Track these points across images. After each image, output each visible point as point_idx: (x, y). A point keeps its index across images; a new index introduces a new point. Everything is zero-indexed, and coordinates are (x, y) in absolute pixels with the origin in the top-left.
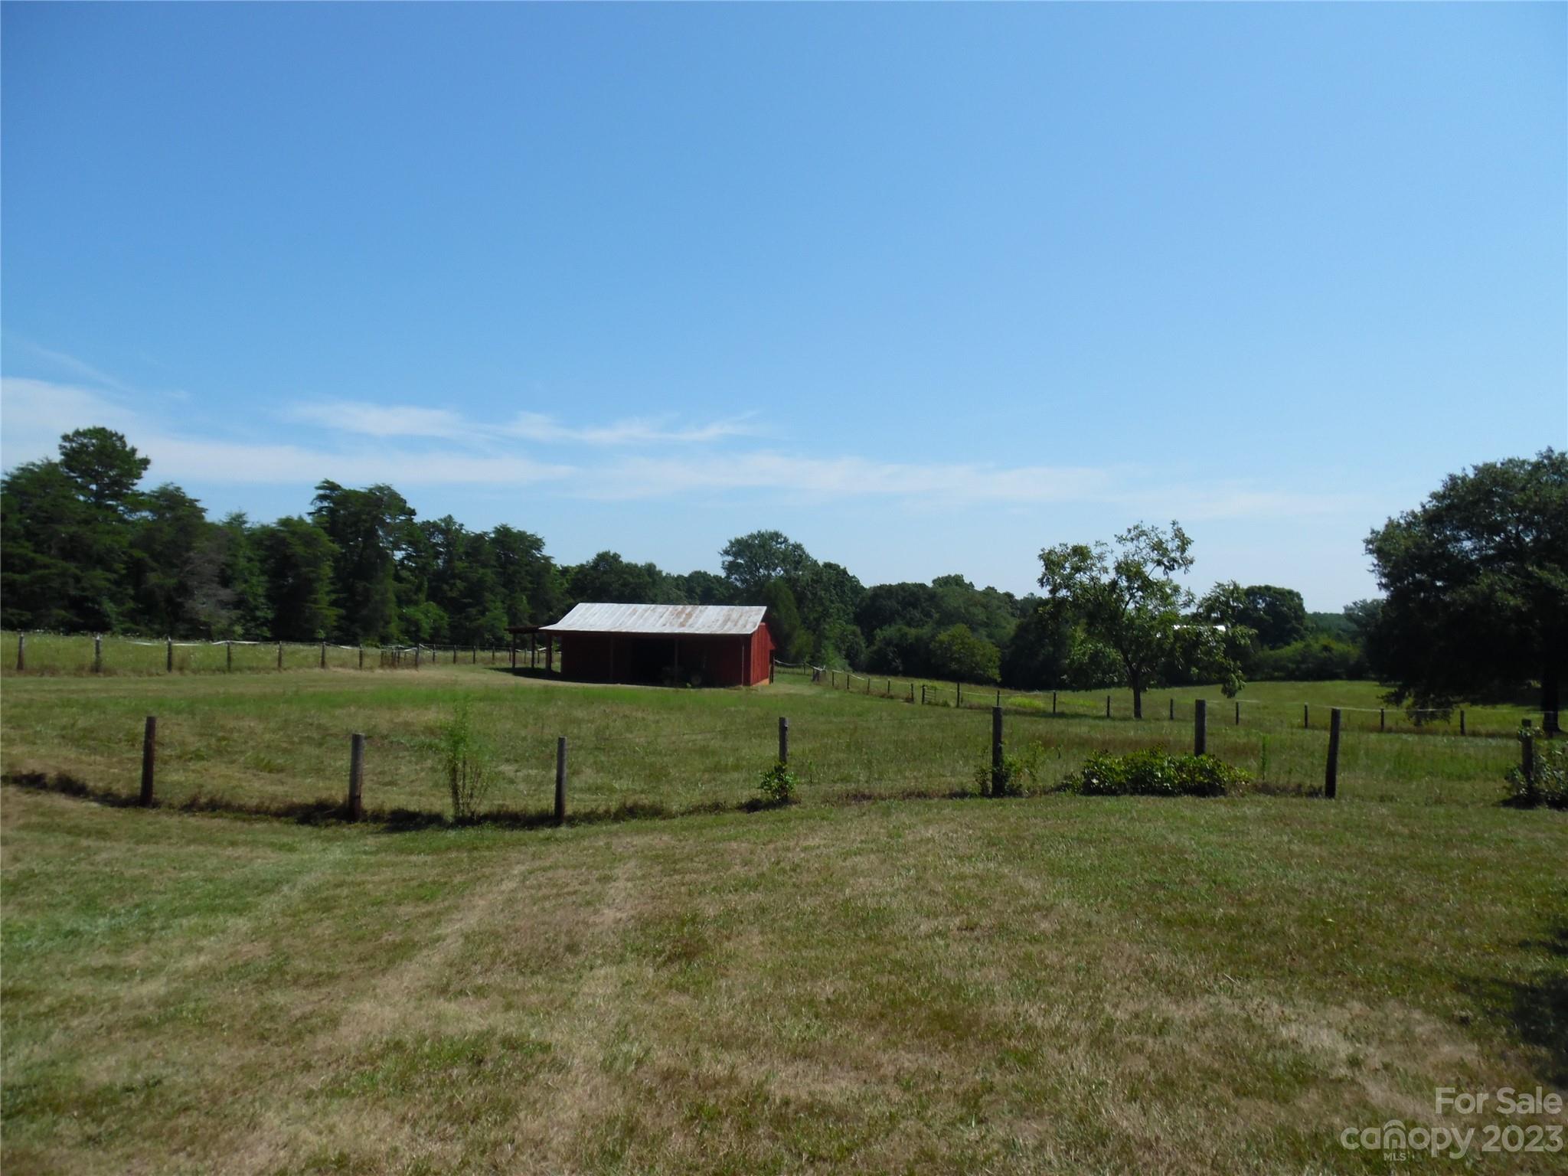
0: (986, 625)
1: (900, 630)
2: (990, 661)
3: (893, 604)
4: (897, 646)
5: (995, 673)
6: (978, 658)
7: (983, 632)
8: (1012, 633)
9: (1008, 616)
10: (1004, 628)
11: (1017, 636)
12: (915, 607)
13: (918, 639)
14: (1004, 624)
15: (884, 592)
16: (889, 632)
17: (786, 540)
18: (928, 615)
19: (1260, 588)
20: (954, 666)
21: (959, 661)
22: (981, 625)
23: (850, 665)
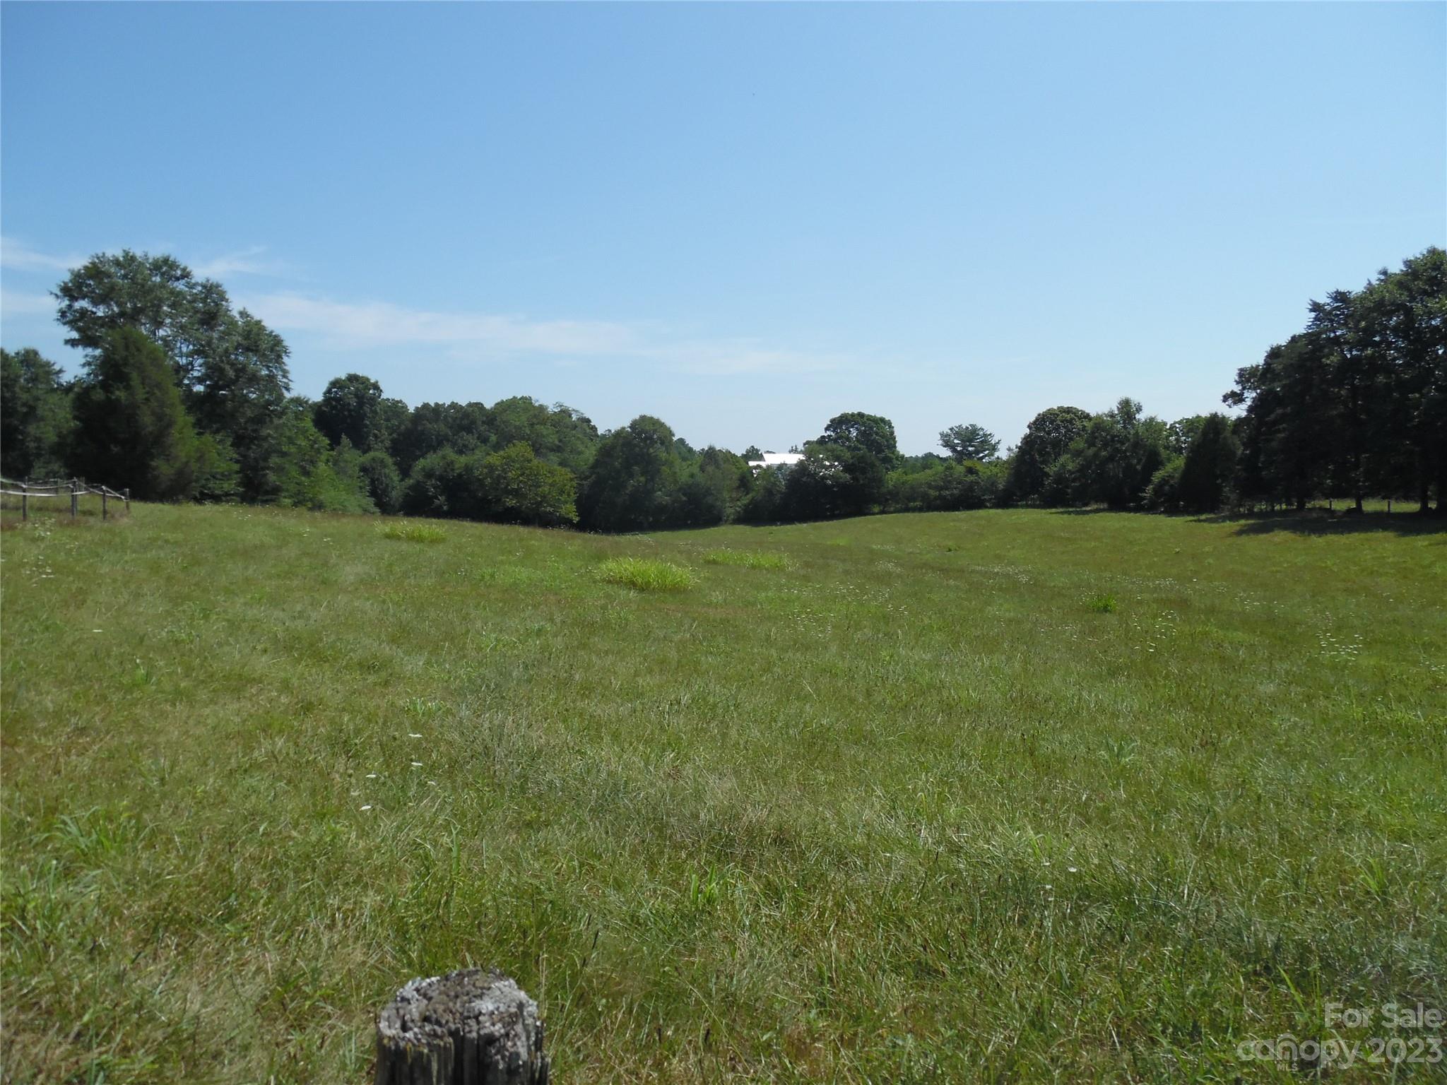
0: (558, 449)
1: (444, 457)
2: (562, 492)
3: (442, 427)
4: (441, 478)
5: (569, 510)
6: (546, 489)
7: (554, 457)
8: (592, 460)
9: (586, 440)
10: (580, 453)
11: (597, 464)
12: (469, 430)
13: (468, 469)
14: (581, 448)
15: (430, 413)
16: (430, 461)
17: (186, 275)
18: (485, 441)
19: (853, 415)
20: (511, 502)
21: (516, 493)
22: (552, 450)
23: (376, 505)
